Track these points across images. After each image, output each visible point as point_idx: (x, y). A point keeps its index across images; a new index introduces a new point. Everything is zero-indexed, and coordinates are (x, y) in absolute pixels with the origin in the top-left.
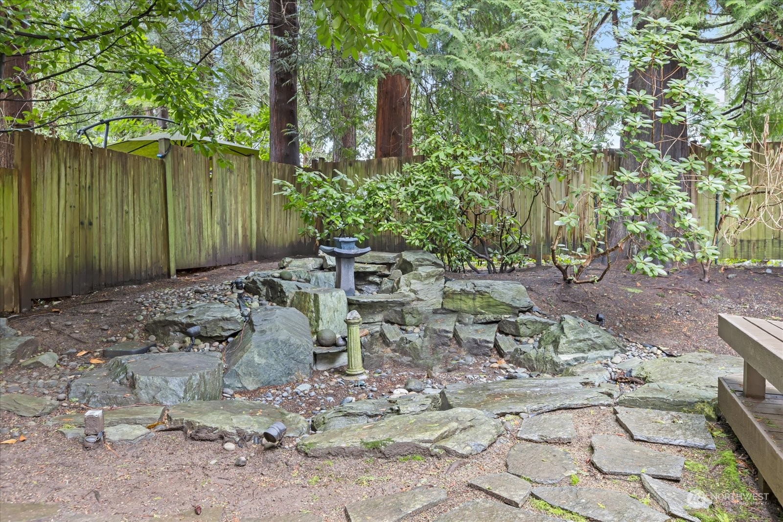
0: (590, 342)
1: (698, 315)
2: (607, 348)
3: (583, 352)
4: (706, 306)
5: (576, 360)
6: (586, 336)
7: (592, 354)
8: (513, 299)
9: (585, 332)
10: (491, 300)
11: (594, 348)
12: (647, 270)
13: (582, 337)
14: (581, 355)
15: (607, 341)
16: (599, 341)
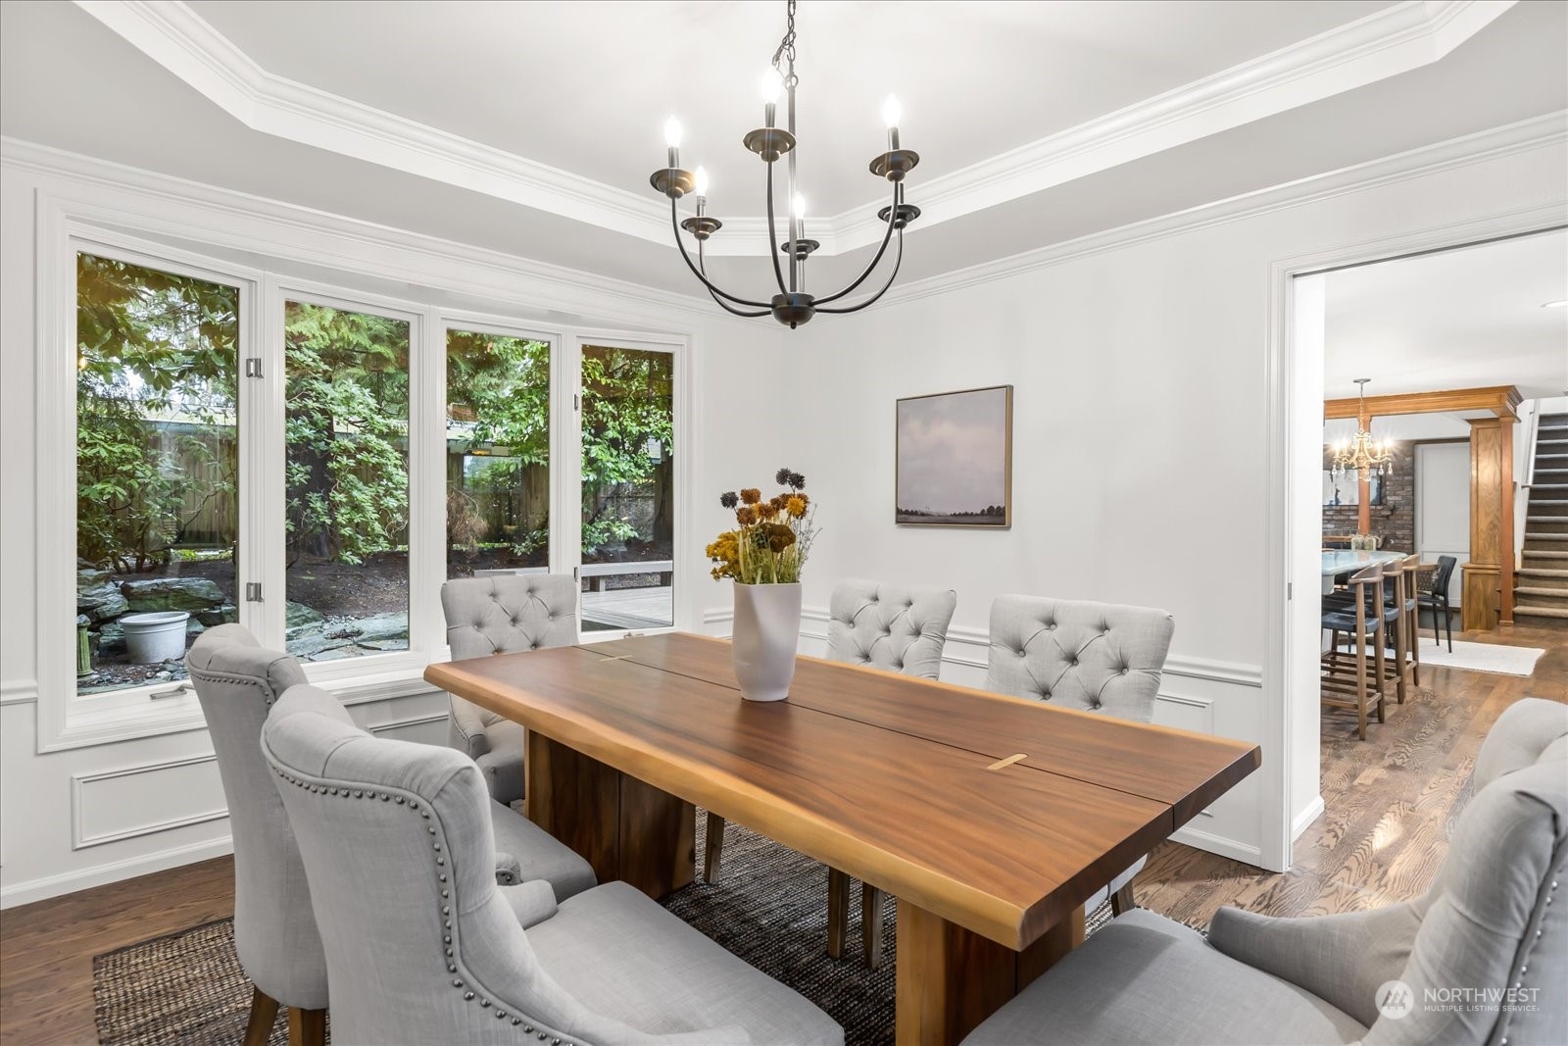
0: (304, 618)
1: (366, 592)
2: (316, 621)
3: (299, 625)
4: (370, 585)
5: (294, 632)
6: (300, 613)
7: (306, 626)
8: (208, 594)
9: (299, 610)
10: (186, 596)
11: (307, 622)
12: (349, 560)
13: (297, 614)
14: (297, 628)
15: (315, 615)
16: (310, 616)
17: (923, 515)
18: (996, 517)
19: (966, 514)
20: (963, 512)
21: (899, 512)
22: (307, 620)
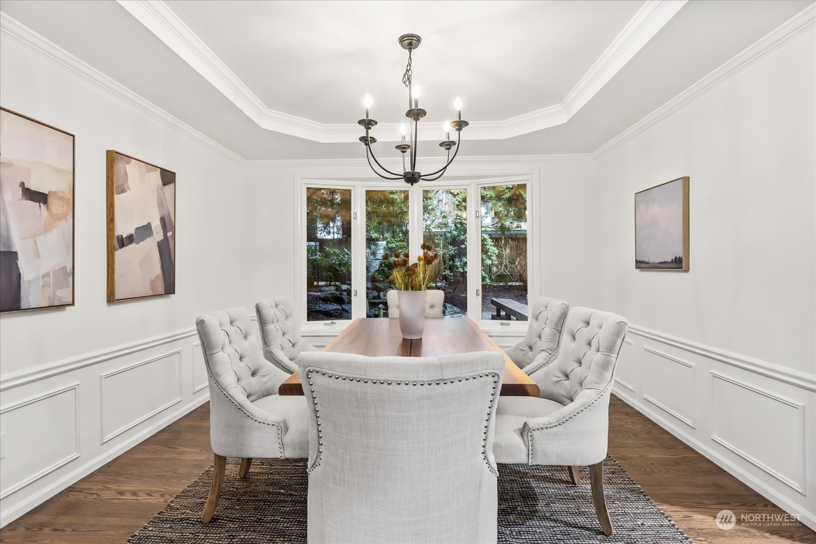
2: (460, 313)
9: (453, 308)
13: (452, 310)
16: (457, 311)
17: (647, 263)
18: (678, 264)
19: (665, 262)
20: (663, 261)
21: (637, 262)
22: (456, 313)
